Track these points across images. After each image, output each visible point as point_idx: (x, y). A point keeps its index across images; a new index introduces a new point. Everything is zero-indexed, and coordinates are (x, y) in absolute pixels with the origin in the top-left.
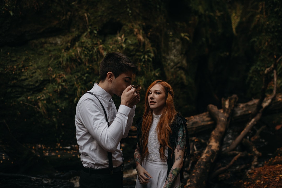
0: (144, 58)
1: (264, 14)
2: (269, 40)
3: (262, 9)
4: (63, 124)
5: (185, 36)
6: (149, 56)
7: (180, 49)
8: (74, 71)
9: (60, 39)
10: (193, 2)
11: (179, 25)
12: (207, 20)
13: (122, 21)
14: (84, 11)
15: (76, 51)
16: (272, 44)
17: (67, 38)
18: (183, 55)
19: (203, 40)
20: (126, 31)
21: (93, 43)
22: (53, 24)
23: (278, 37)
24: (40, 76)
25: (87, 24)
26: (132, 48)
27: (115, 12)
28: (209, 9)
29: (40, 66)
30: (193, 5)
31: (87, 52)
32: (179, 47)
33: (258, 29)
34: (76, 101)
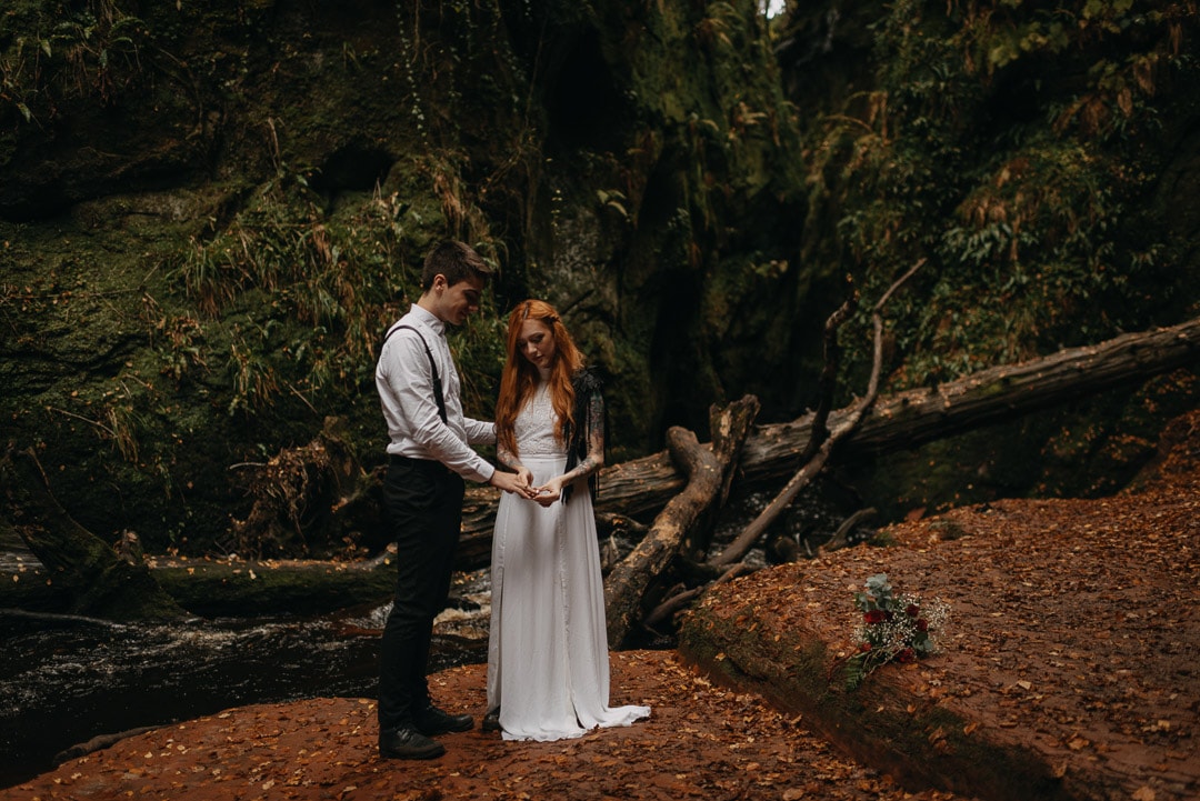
1: (884, 133)
2: (896, 224)
3: (878, 115)
4: (190, 485)
5: (610, 199)
7: (594, 244)
8: (231, 310)
9: (179, 201)
10: (643, 82)
11: (593, 160)
12: (695, 144)
13: (393, 148)
14: (265, 109)
15: (237, 242)
16: (905, 239)
17: (204, 198)
18: (603, 266)
19: (679, 214)
20: (405, 179)
21: (292, 217)
22: (161, 150)
23: (924, 214)
24: (115, 320)
25: (274, 153)
26: (425, 236)
27: (371, 117)
28: (702, 106)
29: (114, 288)
30: (640, 92)
31: (275, 248)
32: (591, 238)
33: (862, 184)
34: (234, 409)
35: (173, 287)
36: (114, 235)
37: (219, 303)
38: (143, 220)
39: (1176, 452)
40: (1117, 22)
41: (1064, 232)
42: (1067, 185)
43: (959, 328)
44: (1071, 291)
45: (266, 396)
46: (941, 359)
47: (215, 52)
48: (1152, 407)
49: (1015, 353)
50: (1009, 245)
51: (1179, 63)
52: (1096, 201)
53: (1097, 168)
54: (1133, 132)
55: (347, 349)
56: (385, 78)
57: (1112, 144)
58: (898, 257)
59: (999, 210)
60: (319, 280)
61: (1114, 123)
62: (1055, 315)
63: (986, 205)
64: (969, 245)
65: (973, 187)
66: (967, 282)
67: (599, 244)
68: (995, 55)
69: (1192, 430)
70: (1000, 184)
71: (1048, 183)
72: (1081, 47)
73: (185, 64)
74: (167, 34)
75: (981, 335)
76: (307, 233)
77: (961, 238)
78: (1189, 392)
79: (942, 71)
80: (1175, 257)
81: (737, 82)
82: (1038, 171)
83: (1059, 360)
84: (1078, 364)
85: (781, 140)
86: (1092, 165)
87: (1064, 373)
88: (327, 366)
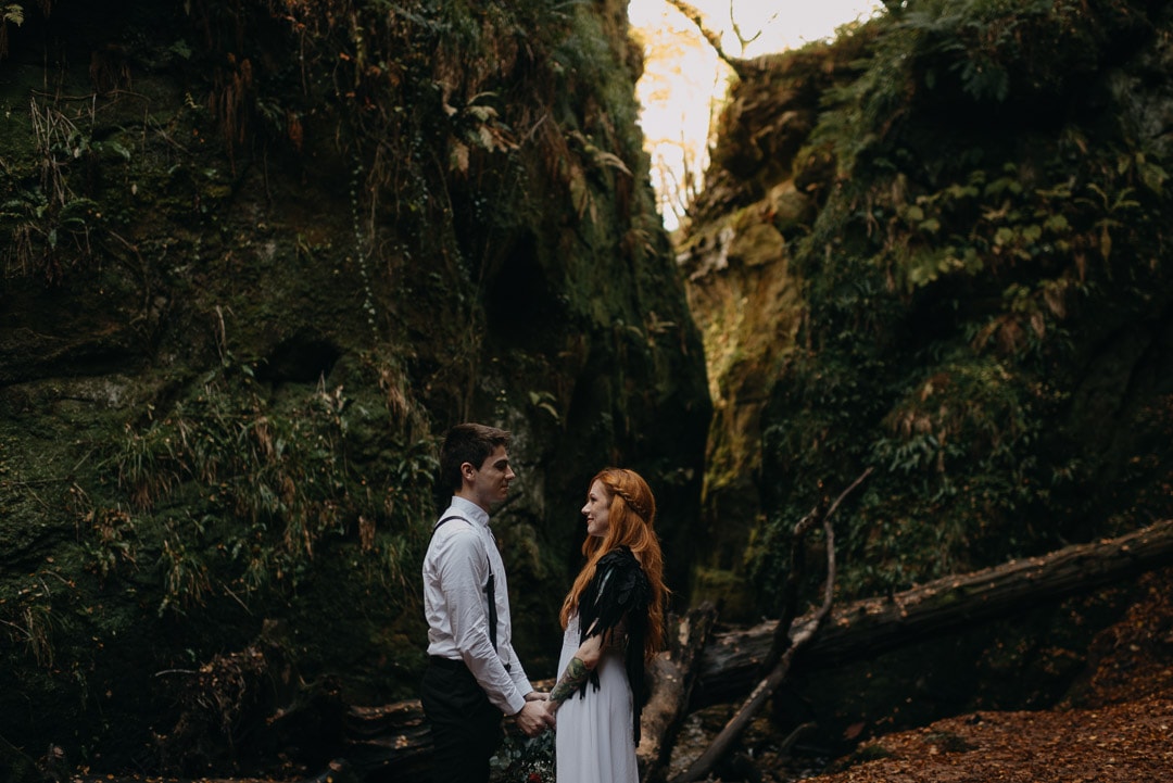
0: (407, 468)
1: (808, 344)
2: (824, 433)
3: (801, 328)
5: (541, 401)
6: (424, 465)
7: (524, 446)
8: (164, 503)
9: (116, 388)
10: (575, 287)
11: (525, 361)
12: (619, 350)
13: (340, 341)
14: (212, 297)
15: (176, 432)
16: (834, 448)
17: (143, 385)
18: (532, 468)
19: (602, 418)
20: (351, 373)
21: (235, 408)
22: (102, 334)
23: (851, 424)
24: (38, 511)
25: (220, 341)
26: (369, 432)
27: (319, 309)
28: (626, 312)
29: (40, 477)
30: (573, 295)
31: (215, 439)
32: (521, 439)
33: (788, 394)
34: (163, 610)
35: (105, 477)
36: (44, 420)
37: (152, 495)
38: (76, 406)
39: (1105, 666)
40: (1028, 249)
41: (988, 446)
42: (988, 400)
43: (891, 538)
44: (998, 503)
45: (198, 597)
46: (874, 569)
47: (167, 237)
48: (1078, 619)
49: (948, 564)
50: (936, 457)
51: (1085, 289)
52: (1017, 416)
53: (1015, 384)
54: (1047, 352)
55: (285, 547)
56: (336, 271)
57: (1027, 363)
58: (825, 466)
59: (925, 423)
60: (259, 474)
61: (1029, 344)
62: (984, 527)
63: (912, 417)
64: (897, 456)
65: (896, 400)
66: (896, 492)
67: (528, 445)
68: (915, 275)
69: (1117, 644)
70: (924, 396)
71: (971, 397)
72: (995, 271)
73: (135, 248)
74: (120, 217)
75: (913, 545)
76: (251, 425)
77: (889, 450)
78: (1112, 605)
79: (864, 286)
80: (1090, 472)
81: (647, 291)
82: (960, 386)
83: (1010, 570)
84: (1028, 575)
85: (688, 349)
86: (1010, 382)
87: (1016, 583)
88: (265, 565)
